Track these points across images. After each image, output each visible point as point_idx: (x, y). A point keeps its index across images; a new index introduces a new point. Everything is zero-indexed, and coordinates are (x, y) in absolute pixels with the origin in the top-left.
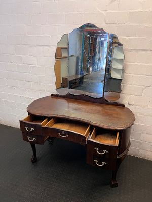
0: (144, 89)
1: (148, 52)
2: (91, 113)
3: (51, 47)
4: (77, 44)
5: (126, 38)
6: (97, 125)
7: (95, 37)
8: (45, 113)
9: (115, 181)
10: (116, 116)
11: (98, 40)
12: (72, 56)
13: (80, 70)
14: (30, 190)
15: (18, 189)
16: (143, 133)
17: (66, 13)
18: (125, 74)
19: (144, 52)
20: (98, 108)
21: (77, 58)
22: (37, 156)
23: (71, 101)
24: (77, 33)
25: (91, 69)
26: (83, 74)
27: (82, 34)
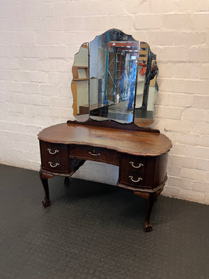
0: (182, 111)
1: (187, 64)
2: (119, 140)
3: (68, 59)
4: (100, 63)
5: (160, 47)
6: (126, 151)
7: (122, 54)
8: (62, 140)
9: (149, 223)
10: (149, 142)
11: (127, 59)
12: (93, 78)
13: (103, 98)
14: (43, 236)
15: (27, 236)
16: (183, 167)
17: (86, 17)
18: (159, 92)
19: (182, 64)
20: (128, 135)
21: (100, 81)
22: (51, 199)
23: (93, 128)
24: (99, 49)
25: (118, 97)
26: (108, 103)
27: (106, 50)
